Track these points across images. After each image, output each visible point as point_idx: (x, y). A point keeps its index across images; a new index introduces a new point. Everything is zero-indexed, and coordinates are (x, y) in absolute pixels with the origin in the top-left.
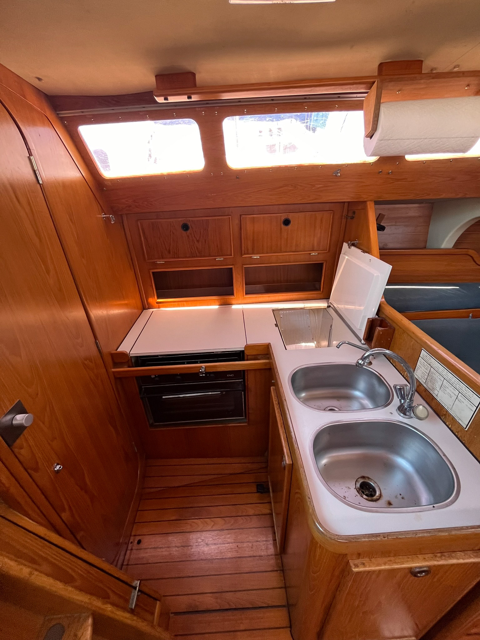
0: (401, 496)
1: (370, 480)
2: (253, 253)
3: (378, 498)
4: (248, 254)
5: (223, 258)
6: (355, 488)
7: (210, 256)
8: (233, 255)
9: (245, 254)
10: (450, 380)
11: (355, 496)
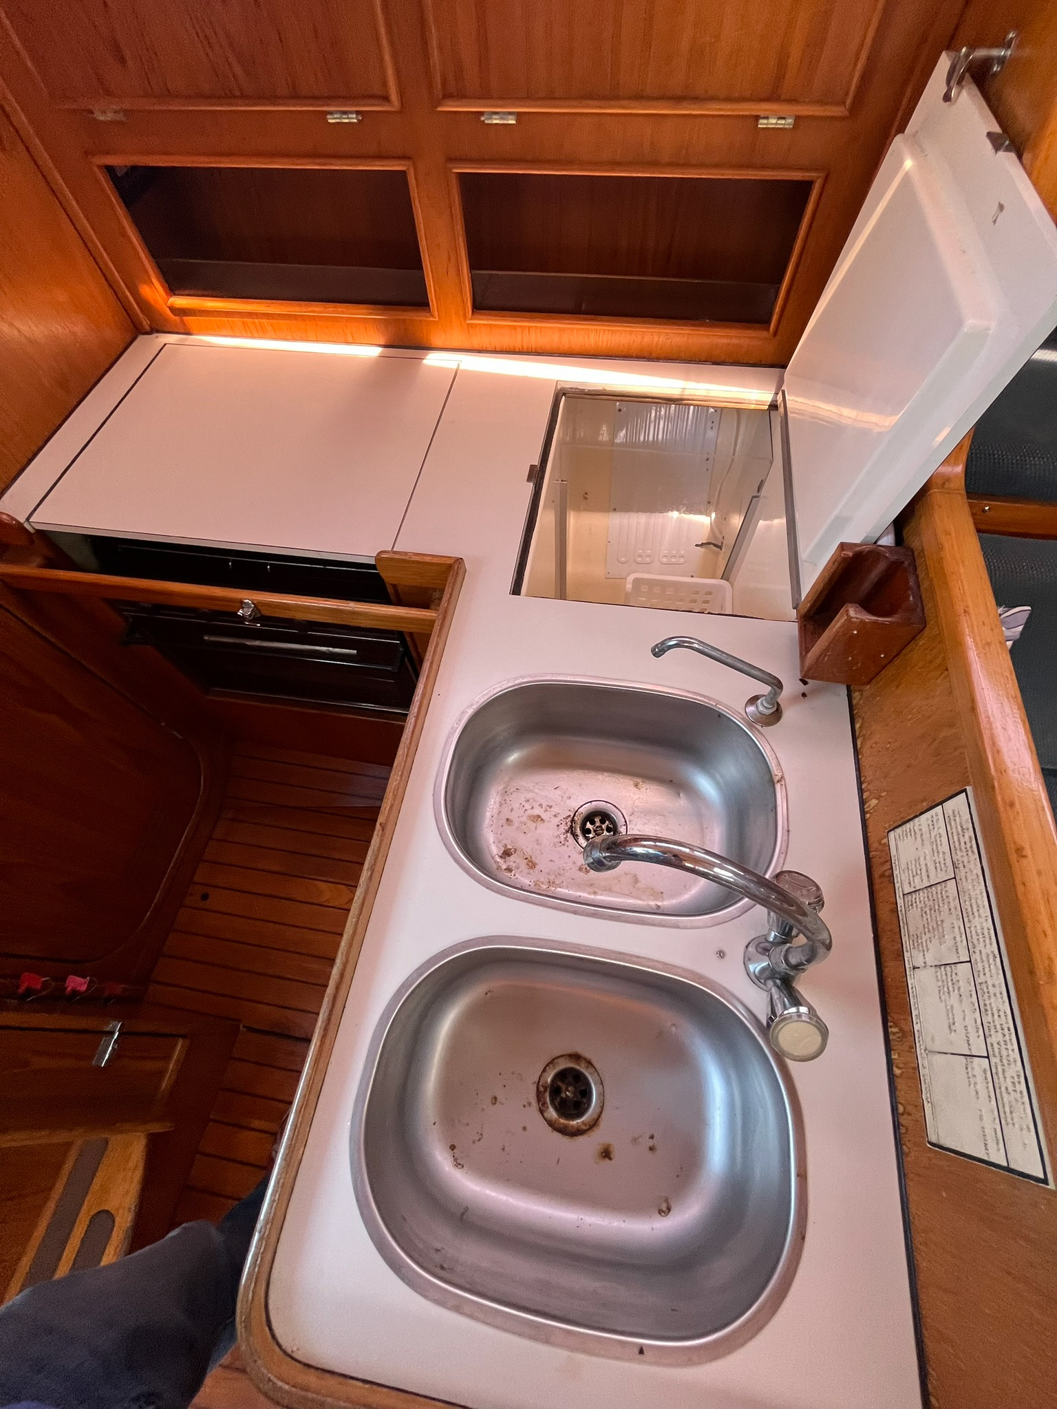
0: (651, 1143)
1: (592, 1070)
2: (485, 94)
3: (584, 1128)
4: (461, 96)
5: (357, 113)
6: (535, 1082)
7: (295, 96)
8: (394, 96)
9: (448, 96)
10: (984, 986)
11: (524, 1106)
